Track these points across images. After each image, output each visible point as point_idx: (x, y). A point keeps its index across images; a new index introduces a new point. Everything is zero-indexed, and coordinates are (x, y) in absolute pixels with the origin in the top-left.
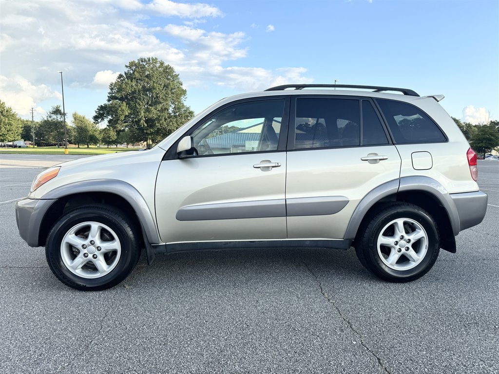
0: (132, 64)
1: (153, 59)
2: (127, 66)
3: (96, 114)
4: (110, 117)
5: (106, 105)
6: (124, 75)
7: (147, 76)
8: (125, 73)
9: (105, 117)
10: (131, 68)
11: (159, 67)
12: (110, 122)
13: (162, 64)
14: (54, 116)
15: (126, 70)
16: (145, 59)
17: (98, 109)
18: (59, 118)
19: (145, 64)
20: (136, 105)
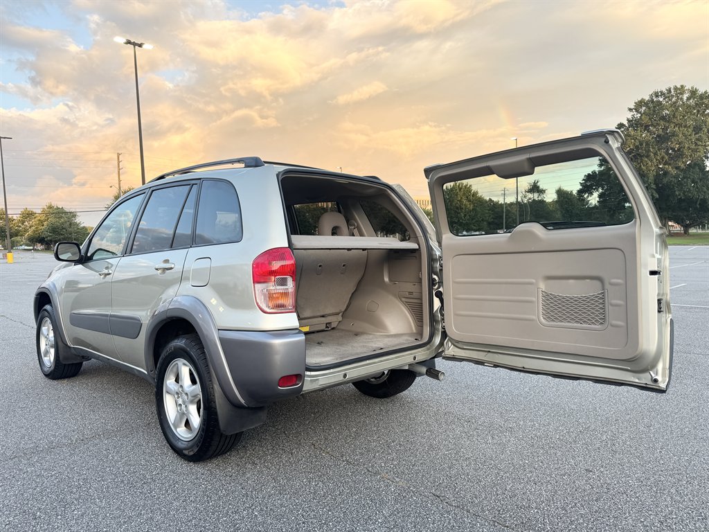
0: (640, 104)
1: (676, 88)
2: (630, 110)
3: (581, 187)
4: (600, 190)
5: (594, 172)
6: (626, 123)
7: (663, 118)
8: (628, 120)
9: (594, 189)
10: (637, 111)
11: (688, 99)
12: (600, 196)
13: (693, 92)
14: (530, 195)
15: (630, 115)
16: (661, 92)
17: (584, 180)
18: (536, 196)
19: (661, 99)
20: (640, 166)
